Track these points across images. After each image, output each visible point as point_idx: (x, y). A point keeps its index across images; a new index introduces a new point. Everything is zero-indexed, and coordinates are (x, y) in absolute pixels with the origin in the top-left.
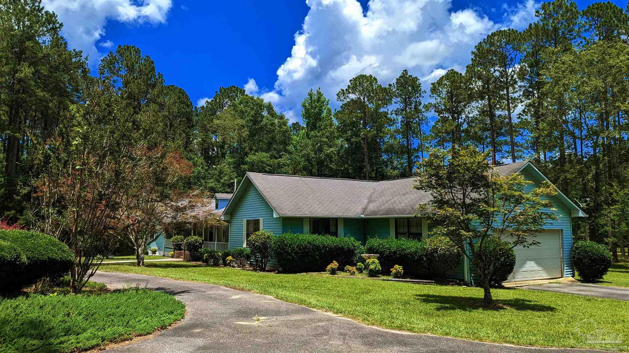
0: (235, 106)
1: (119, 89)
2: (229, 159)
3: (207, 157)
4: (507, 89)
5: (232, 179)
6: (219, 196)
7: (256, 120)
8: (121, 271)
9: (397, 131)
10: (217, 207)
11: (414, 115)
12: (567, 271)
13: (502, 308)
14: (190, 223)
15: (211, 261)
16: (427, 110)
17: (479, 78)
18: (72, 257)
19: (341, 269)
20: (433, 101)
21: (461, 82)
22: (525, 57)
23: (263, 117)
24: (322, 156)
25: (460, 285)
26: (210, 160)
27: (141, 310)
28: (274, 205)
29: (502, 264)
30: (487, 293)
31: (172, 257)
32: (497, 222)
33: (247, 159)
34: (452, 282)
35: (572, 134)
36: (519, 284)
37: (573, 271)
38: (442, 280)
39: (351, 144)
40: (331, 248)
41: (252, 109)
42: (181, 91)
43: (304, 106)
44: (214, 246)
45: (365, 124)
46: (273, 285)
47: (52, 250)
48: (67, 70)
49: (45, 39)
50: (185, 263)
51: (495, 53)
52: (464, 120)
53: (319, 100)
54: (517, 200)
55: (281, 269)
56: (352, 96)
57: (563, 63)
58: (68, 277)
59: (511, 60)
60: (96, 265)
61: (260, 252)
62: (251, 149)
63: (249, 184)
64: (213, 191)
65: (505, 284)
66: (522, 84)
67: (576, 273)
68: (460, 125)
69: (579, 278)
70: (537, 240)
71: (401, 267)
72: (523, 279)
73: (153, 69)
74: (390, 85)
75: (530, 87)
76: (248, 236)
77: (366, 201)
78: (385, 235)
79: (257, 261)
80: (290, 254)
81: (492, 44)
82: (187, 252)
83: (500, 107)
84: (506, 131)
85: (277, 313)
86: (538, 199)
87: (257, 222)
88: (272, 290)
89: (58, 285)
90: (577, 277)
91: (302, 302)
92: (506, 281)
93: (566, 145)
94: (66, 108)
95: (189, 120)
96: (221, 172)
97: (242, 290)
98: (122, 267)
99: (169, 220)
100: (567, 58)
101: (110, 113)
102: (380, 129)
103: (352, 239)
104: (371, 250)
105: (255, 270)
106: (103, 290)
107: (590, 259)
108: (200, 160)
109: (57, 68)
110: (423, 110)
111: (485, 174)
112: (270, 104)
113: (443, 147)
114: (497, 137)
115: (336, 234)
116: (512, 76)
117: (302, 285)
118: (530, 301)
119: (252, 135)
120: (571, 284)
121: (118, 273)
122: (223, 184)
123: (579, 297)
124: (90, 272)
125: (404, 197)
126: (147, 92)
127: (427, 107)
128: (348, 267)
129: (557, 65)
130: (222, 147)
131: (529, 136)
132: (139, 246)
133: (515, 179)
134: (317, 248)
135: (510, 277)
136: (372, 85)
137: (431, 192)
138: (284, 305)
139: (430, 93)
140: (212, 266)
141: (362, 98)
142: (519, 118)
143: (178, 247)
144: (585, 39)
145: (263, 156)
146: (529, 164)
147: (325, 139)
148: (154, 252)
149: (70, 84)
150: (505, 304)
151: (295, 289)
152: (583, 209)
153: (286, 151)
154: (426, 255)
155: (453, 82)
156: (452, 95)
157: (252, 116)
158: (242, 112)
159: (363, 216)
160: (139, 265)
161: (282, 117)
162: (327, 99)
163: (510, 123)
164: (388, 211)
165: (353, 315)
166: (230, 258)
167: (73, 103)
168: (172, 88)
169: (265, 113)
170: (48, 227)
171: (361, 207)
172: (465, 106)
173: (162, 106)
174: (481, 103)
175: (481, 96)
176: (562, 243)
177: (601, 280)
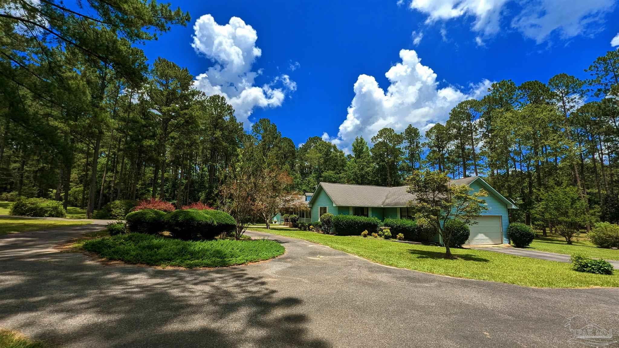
0: (316, 147)
1: (260, 140)
2: (313, 175)
3: (302, 174)
4: (472, 133)
5: (315, 185)
6: (307, 194)
7: (327, 154)
8: (259, 231)
9: (406, 159)
10: (306, 200)
11: (416, 149)
12: (505, 240)
13: (456, 259)
14: (292, 208)
15: (303, 228)
16: (423, 147)
17: (454, 128)
18: (235, 223)
19: (370, 234)
20: (427, 141)
21: (443, 130)
22: (483, 115)
23: (331, 152)
24: (363, 172)
25: (436, 245)
26: (304, 175)
27: (264, 249)
28: (333, 200)
29: (461, 235)
30: (448, 250)
31: (284, 225)
32: (453, 211)
33: (323, 175)
34: (432, 243)
35: (513, 159)
36: (472, 246)
37: (509, 240)
38: (426, 242)
39: (380, 166)
40: (364, 223)
41: (326, 148)
42: (290, 140)
43: (353, 146)
44: (304, 220)
45: (388, 155)
46: (332, 242)
47: (227, 219)
48: (236, 132)
49: (227, 118)
50: (289, 229)
51: (464, 113)
52: (446, 151)
53: (361, 142)
54: (465, 199)
55: (337, 233)
56: (380, 140)
57: (505, 118)
58: (234, 233)
59: (474, 117)
60: (246, 227)
61: (327, 224)
62: (325, 169)
63: (321, 189)
64: (305, 191)
65: (464, 246)
66: (482, 130)
67: (512, 242)
68: (443, 155)
69: (513, 245)
70: (476, 221)
71: (403, 235)
72: (476, 244)
73: (276, 129)
74: (402, 133)
75: (486, 132)
76: (321, 216)
77: (385, 198)
78: (394, 216)
79: (325, 229)
80: (342, 226)
81: (462, 108)
82: (291, 223)
83: (469, 144)
84: (472, 157)
85: (330, 254)
86: (476, 199)
87: (325, 208)
88: (330, 243)
89: (230, 236)
91: (343, 250)
92: (465, 244)
93: (509, 165)
94: (236, 150)
95: (293, 154)
96: (309, 182)
97: (315, 243)
98: (259, 229)
99: (281, 206)
100: (508, 115)
101: (252, 156)
102: (396, 157)
103: (376, 218)
104: (386, 225)
105: (324, 233)
106: (249, 239)
107: (520, 234)
108: (298, 175)
109: (232, 131)
110: (421, 146)
111: (446, 184)
112: (335, 145)
114: (467, 161)
115: (367, 216)
116: (475, 126)
117: (347, 242)
118: (475, 256)
119: (325, 162)
120: (508, 248)
121: (257, 232)
122: (310, 188)
123: (508, 255)
124: (243, 230)
125: (405, 196)
126: (273, 141)
127: (423, 145)
128: (373, 233)
129: (501, 119)
130: (310, 168)
131: (487, 160)
132: (267, 219)
133: (464, 187)
134: (356, 223)
135: (467, 242)
136: (391, 133)
137: (416, 194)
138: (334, 251)
139: (425, 137)
140: (303, 230)
141: (385, 140)
142: (481, 149)
143: (286, 220)
144: (520, 103)
145: (331, 173)
146: (479, 178)
147: (365, 164)
148: (275, 222)
149: (238, 139)
150: (458, 257)
151: (343, 244)
152: (515, 204)
153: (343, 170)
154: (417, 228)
155: (439, 130)
156: (438, 137)
157: (326, 152)
158: (320, 150)
159: (382, 206)
160: (267, 228)
161: (341, 152)
162: (366, 142)
163: (474, 153)
164: (396, 204)
165: (368, 258)
166: (311, 227)
167: (239, 148)
168: (285, 139)
169: (332, 150)
170: (226, 209)
171: (381, 201)
172: (446, 144)
173: (280, 148)
174: (456, 142)
175: (456, 137)
176: (502, 224)
177: (528, 246)
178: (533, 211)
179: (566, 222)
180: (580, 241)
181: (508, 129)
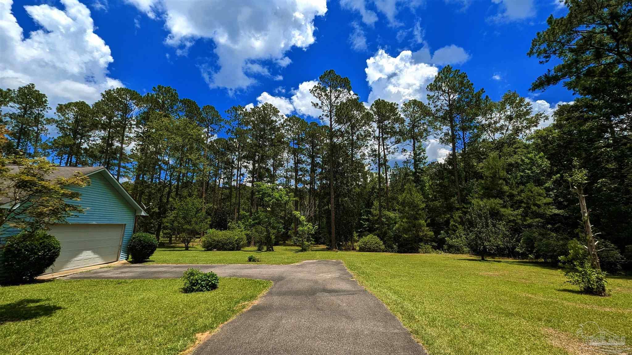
4: (125, 129)
11: (32, 123)
12: (123, 256)
16: (48, 123)
20: (56, 118)
21: (88, 113)
29: (38, 258)
36: (66, 273)
37: (128, 256)
52: (86, 141)
66: (137, 130)
67: (130, 256)
72: (73, 268)
74: (10, 90)
84: (118, 157)
90: (130, 259)
92: (44, 274)
107: (142, 246)
110: (45, 122)
113: (62, 157)
120: (124, 265)
127: (48, 121)
139: (55, 111)
142: (131, 151)
146: (105, 170)
152: (145, 210)
155: (82, 109)
156: (78, 119)
163: (122, 153)
174: (103, 133)
175: (104, 127)
176: (123, 235)
177: (148, 260)
178: (165, 220)
179: (188, 230)
180: (194, 246)
181: (162, 133)
